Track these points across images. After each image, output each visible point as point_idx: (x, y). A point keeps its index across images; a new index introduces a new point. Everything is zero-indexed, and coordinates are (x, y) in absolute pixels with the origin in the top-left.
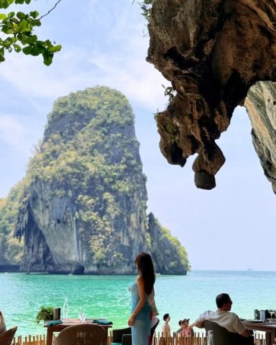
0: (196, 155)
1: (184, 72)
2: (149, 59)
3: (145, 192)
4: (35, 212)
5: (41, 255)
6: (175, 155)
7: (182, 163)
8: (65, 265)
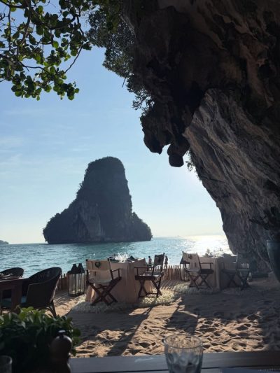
0: (169, 145)
1: (160, 80)
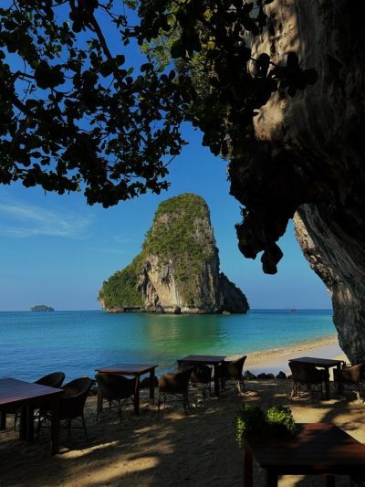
0: (263, 251)
2: (231, 193)
3: (218, 260)
4: (149, 274)
5: (153, 301)
6: (248, 252)
7: (254, 257)
8: (168, 307)
